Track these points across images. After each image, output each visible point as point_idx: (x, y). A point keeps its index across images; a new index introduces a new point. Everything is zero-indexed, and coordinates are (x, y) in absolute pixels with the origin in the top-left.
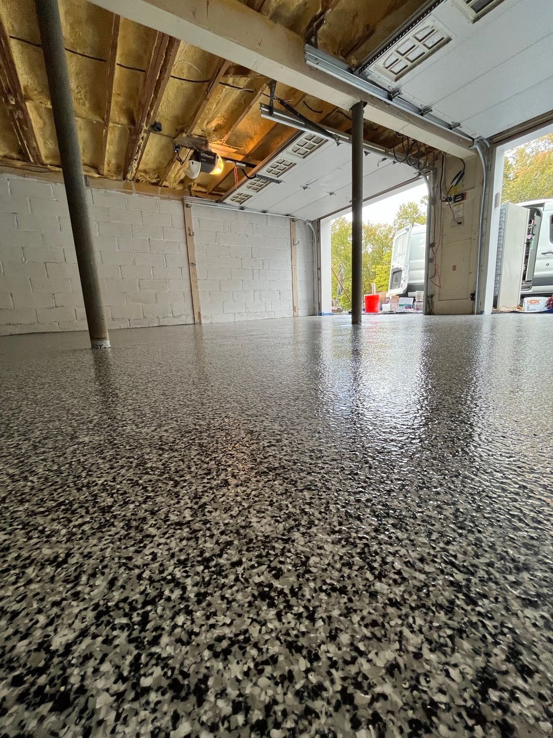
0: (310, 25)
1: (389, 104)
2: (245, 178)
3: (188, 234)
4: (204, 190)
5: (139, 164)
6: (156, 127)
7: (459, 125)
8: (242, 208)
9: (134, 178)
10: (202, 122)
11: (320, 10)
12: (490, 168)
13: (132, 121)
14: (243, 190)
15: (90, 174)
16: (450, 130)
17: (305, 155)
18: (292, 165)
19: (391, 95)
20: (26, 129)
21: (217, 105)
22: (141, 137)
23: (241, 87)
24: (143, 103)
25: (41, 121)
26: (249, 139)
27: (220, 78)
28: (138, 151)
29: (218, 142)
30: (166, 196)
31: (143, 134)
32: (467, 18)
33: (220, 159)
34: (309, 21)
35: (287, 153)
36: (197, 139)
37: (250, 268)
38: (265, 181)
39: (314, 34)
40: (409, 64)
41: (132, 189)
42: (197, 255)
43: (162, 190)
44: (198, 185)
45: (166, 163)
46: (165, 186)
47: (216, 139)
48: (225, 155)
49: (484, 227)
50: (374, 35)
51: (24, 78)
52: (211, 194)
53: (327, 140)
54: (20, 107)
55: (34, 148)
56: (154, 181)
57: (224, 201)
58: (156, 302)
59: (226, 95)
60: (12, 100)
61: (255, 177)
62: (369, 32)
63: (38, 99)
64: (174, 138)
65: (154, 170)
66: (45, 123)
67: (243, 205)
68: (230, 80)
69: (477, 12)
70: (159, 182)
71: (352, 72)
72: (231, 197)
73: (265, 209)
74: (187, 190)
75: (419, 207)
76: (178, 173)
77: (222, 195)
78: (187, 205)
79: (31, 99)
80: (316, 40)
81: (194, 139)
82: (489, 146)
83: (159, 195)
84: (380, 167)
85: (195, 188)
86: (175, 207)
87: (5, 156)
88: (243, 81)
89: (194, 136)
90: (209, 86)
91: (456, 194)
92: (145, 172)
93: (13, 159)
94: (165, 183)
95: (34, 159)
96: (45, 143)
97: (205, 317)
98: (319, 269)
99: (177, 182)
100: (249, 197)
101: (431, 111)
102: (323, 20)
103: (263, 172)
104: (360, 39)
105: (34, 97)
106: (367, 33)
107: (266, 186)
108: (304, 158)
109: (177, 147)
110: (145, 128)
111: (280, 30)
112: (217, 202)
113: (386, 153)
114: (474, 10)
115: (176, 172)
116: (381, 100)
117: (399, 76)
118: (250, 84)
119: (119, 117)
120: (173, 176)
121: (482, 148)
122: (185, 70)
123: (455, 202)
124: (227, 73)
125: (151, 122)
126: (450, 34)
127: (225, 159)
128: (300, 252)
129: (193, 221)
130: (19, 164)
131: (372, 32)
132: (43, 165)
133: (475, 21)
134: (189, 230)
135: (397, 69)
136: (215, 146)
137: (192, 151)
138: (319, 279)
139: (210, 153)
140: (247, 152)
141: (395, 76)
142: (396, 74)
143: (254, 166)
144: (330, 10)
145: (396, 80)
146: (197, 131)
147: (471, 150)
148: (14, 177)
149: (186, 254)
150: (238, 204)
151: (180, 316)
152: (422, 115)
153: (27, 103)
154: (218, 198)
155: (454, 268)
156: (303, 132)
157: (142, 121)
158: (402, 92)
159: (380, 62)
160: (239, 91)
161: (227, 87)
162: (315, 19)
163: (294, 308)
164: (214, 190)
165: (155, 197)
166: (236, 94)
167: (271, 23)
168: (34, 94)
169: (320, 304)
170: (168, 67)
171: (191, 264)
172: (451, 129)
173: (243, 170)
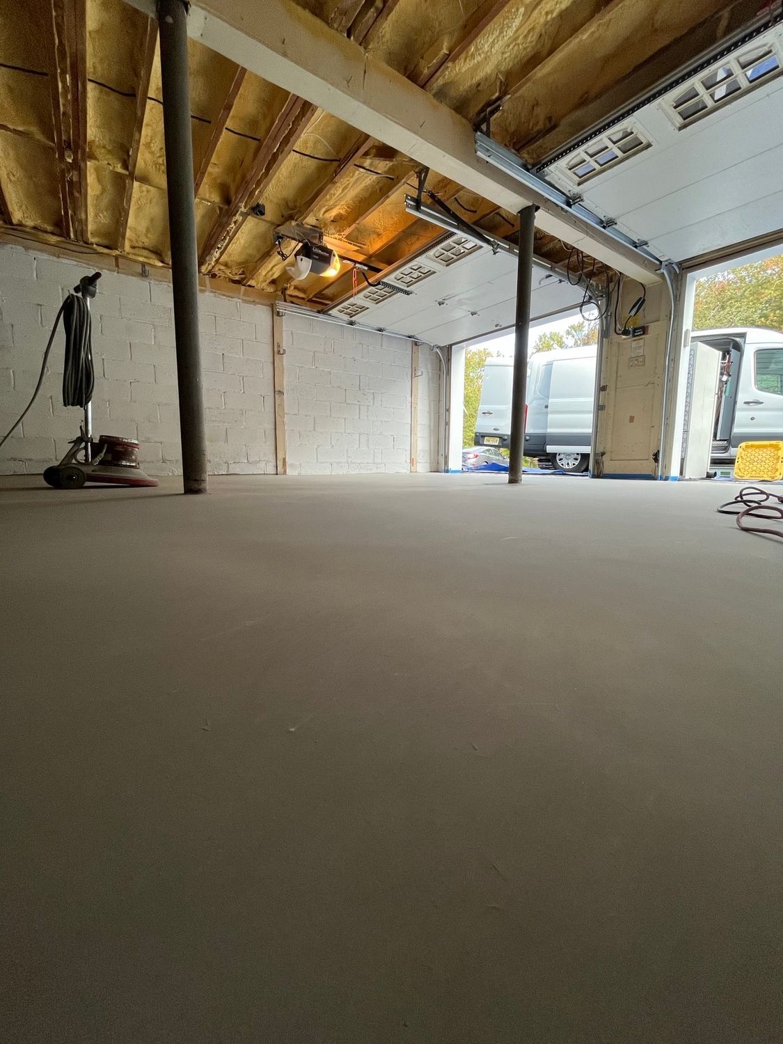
0: (483, 110)
1: (567, 211)
2: (366, 283)
3: (277, 351)
4: (301, 295)
5: (222, 254)
6: (258, 210)
7: (646, 244)
8: (352, 323)
9: (209, 272)
10: (320, 210)
11: (497, 94)
12: (679, 297)
13: (227, 200)
14: (359, 300)
15: (151, 262)
16: (635, 249)
17: (449, 262)
18: (431, 273)
19: (571, 200)
20: (77, 194)
21: (343, 190)
22: (234, 220)
23: (380, 172)
24: (248, 177)
25: (100, 187)
26: (374, 236)
27: (357, 159)
28: (225, 238)
29: (336, 236)
30: (252, 300)
31: (238, 217)
32: (673, 124)
33: (337, 257)
34: (482, 105)
35: (427, 258)
36: (310, 229)
37: (356, 402)
38: (391, 290)
39: (486, 120)
40: (598, 167)
41: (205, 286)
42: (286, 382)
43: (246, 290)
44: (296, 288)
45: (258, 256)
46: (250, 286)
47: (334, 231)
48: (342, 253)
49: (671, 369)
50: (557, 129)
51: (93, 131)
52: (310, 301)
53: (481, 247)
54: (78, 167)
55: (80, 221)
56: (237, 278)
57: (330, 312)
58: (226, 441)
59: (357, 179)
60: (69, 157)
61: (379, 284)
62: (551, 125)
63: (106, 159)
64: (279, 226)
65: (240, 264)
66: (103, 191)
67: (353, 319)
68: (367, 163)
69: (684, 119)
70: (243, 279)
71: (528, 170)
72: (339, 307)
73: (382, 327)
74: (280, 293)
75: (564, 339)
76: (271, 269)
77: (326, 305)
78: (278, 313)
79: (96, 158)
80: (488, 128)
81: (307, 229)
82: (678, 272)
83: (241, 296)
84: (542, 285)
85: (291, 291)
86: (261, 314)
87: (35, 228)
88: (383, 165)
89: (306, 226)
90: (339, 166)
91: (636, 326)
92: (226, 265)
93: (46, 232)
94: (252, 282)
95: (76, 235)
96: (96, 216)
97: (291, 465)
98: (448, 410)
99: (268, 281)
100: (363, 309)
101: (616, 224)
102: (499, 106)
103: (390, 280)
104: (539, 132)
105: (100, 157)
106: (548, 126)
107: (390, 296)
108: (447, 265)
109: (280, 237)
110: (243, 209)
111: (445, 112)
112: (319, 312)
113: (552, 269)
114: (682, 116)
115: (268, 269)
116: (557, 205)
117: (583, 179)
118: (391, 170)
119: (210, 193)
120: (264, 273)
121: (670, 273)
122: (310, 144)
123: (634, 336)
124: (366, 154)
125: (253, 203)
126: (651, 140)
127: (342, 258)
128: (422, 386)
129: (284, 334)
130: (53, 239)
131: (554, 127)
132: (88, 244)
133: (680, 129)
134: (279, 346)
135: (581, 170)
136: (331, 241)
137: (301, 244)
138: (447, 424)
139: (325, 249)
140: (371, 251)
141: (577, 179)
142: (580, 177)
143: (378, 271)
144: (509, 96)
145: (579, 184)
146: (310, 220)
147: (657, 275)
148: (45, 256)
149: (272, 378)
150: (347, 318)
151: (259, 462)
152: (604, 227)
153: (88, 163)
154: (320, 307)
155: (632, 419)
156: (452, 234)
157: (240, 201)
158: (585, 198)
159: (563, 163)
160: (375, 177)
161: (361, 170)
162: (489, 104)
163: (412, 461)
164: (315, 296)
165: (236, 300)
166: (370, 179)
167: (435, 101)
168: (99, 153)
169: (446, 458)
170: (292, 139)
171: (278, 393)
172: (636, 247)
173: (364, 274)
